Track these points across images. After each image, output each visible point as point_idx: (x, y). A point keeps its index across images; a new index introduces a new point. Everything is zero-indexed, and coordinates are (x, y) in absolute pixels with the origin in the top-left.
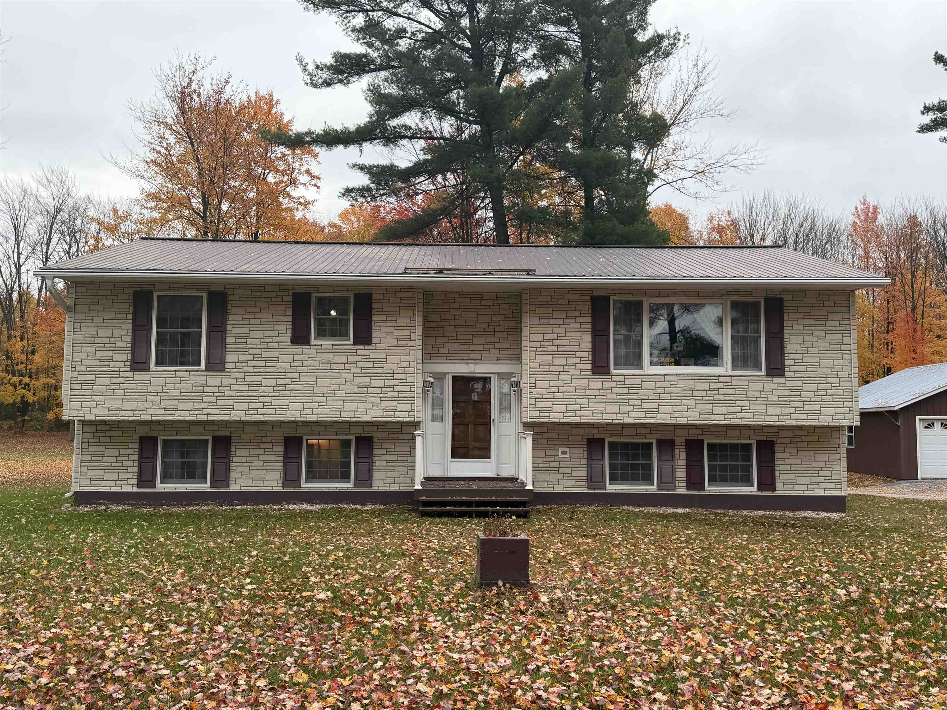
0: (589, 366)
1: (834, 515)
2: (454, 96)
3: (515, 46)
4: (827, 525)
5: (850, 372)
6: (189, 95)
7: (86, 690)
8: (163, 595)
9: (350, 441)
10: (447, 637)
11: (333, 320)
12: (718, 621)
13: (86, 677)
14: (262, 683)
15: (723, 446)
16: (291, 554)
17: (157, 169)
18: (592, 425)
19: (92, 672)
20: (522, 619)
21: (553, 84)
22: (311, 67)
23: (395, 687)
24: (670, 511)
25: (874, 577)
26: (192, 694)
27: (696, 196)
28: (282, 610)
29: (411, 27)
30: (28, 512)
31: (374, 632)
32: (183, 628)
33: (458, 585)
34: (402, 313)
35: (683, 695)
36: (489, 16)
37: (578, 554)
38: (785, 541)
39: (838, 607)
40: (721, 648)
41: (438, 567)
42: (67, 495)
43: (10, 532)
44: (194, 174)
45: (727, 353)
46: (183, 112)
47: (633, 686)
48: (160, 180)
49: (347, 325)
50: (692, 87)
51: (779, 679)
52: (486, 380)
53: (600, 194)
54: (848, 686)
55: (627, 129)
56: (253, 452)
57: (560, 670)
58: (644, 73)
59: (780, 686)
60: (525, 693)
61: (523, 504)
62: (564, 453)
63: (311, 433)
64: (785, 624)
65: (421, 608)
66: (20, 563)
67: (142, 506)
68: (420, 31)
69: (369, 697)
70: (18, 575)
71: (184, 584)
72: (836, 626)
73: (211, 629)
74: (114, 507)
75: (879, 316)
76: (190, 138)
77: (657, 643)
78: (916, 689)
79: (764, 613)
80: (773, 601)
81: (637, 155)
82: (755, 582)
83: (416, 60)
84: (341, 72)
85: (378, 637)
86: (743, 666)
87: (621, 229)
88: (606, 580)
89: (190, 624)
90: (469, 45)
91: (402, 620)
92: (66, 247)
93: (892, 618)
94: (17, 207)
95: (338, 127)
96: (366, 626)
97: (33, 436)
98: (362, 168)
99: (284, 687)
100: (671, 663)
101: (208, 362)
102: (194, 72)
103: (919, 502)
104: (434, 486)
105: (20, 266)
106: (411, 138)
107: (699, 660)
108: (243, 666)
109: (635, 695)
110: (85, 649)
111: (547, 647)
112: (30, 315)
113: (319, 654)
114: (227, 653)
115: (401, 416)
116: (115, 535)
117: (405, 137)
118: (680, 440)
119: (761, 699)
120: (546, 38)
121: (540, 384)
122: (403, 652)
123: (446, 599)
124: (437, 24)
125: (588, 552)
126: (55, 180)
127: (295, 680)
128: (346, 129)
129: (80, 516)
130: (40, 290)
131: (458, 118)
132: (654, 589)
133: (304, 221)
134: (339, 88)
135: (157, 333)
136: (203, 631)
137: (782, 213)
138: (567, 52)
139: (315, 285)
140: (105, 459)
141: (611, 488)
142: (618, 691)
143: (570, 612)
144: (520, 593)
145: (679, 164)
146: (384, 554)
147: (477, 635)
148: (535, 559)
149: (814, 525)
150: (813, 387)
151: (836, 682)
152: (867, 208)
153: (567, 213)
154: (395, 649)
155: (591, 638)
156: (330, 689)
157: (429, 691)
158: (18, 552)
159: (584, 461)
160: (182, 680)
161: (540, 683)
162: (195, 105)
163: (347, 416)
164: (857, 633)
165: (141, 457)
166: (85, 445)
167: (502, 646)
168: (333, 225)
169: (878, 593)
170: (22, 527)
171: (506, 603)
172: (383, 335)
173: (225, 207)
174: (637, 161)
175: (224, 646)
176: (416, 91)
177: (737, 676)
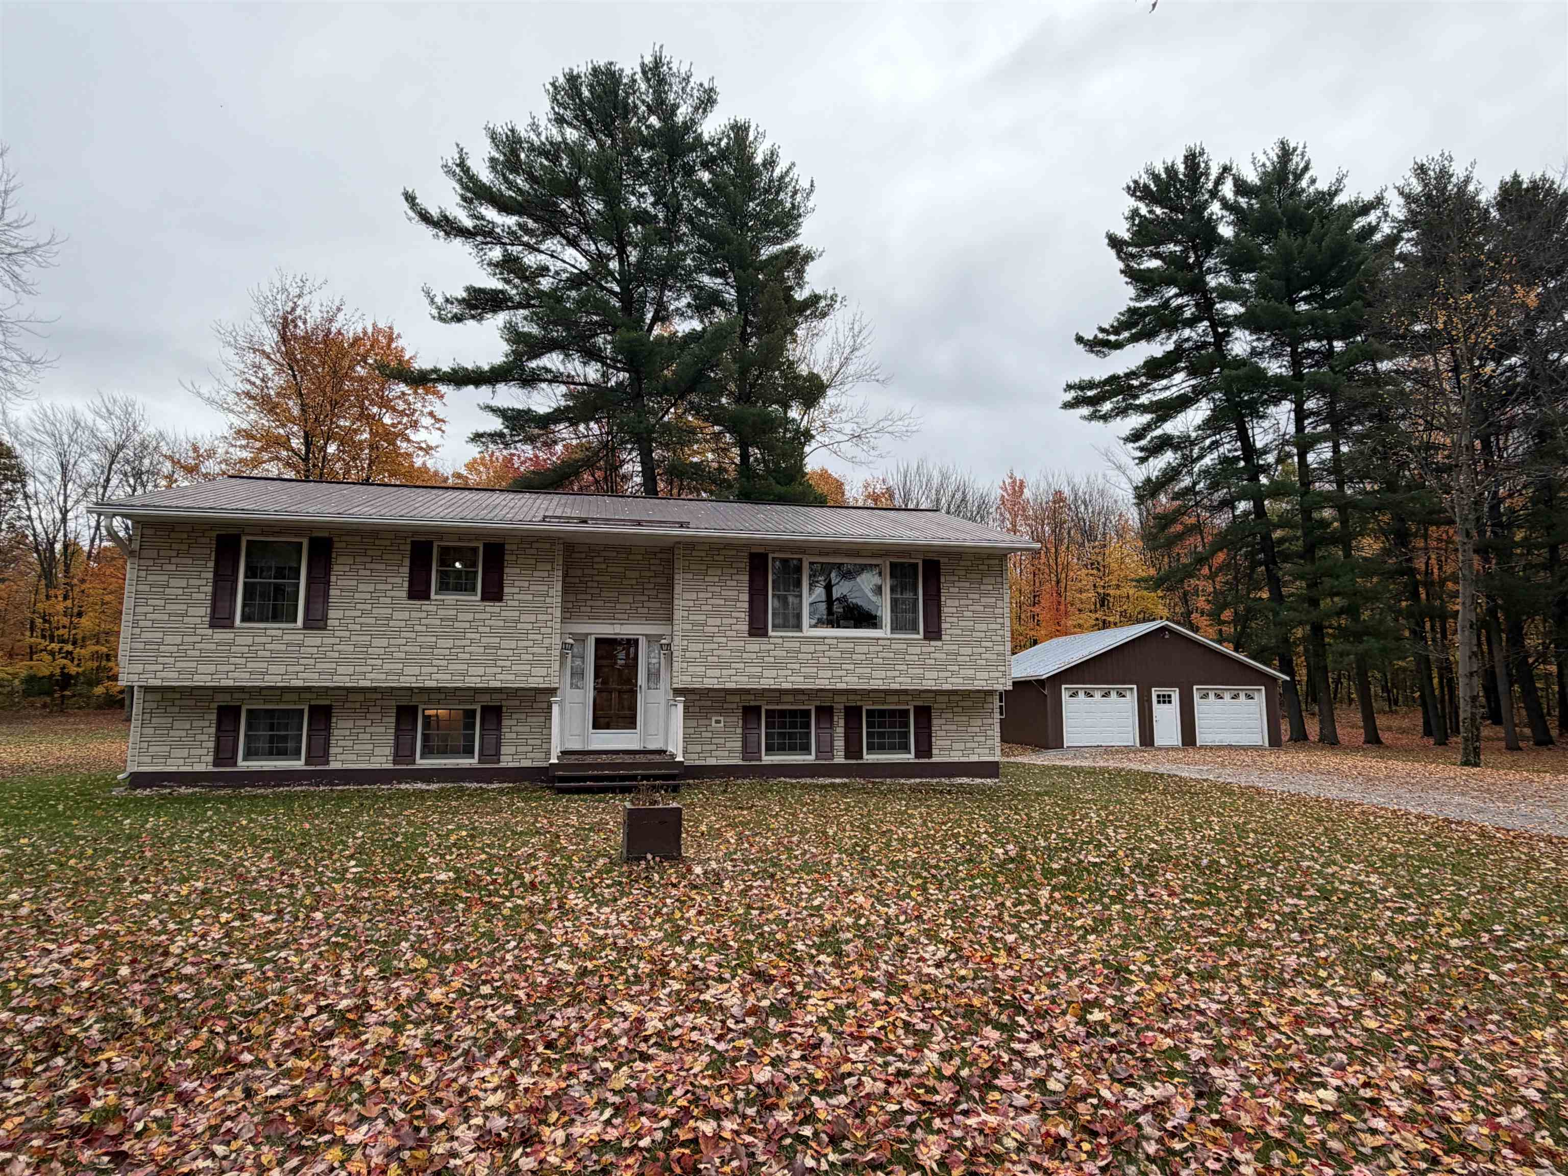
0: (746, 628)
1: (989, 781)
2: (600, 340)
3: (667, 293)
4: (982, 790)
5: (1003, 636)
6: (293, 321)
7: (143, 993)
8: (246, 882)
9: (474, 711)
10: (590, 914)
11: (459, 571)
12: (880, 883)
13: (143, 977)
14: (371, 972)
15: (882, 713)
16: (404, 834)
17: (251, 403)
18: (747, 691)
19: (151, 972)
20: (674, 892)
21: (707, 336)
22: (439, 300)
23: (531, 967)
24: (828, 781)
25: (1029, 836)
26: (282, 989)
27: (852, 460)
28: (395, 893)
29: (554, 265)
30: (67, 797)
31: (506, 912)
32: (271, 917)
33: (601, 861)
34: (540, 566)
35: (848, 956)
36: (640, 261)
37: (733, 826)
38: (942, 806)
39: (997, 865)
40: (884, 910)
41: (578, 844)
42: (120, 776)
43: (41, 820)
44: (296, 412)
45: (886, 615)
46: (284, 339)
47: (796, 950)
48: (253, 416)
49: (475, 578)
50: (848, 350)
51: (943, 936)
52: (632, 643)
53: (754, 451)
54: (1010, 938)
55: (783, 386)
56: (358, 723)
57: (718, 940)
58: (800, 332)
59: (945, 942)
60: (679, 964)
61: (673, 777)
62: (718, 722)
63: (429, 701)
64: (947, 883)
65: (559, 885)
66: (55, 852)
67: (219, 788)
68: (565, 271)
69: (501, 979)
70: (53, 867)
71: (273, 869)
72: (996, 883)
73: (307, 916)
74: (183, 790)
75: (1027, 589)
76: (292, 369)
77: (819, 907)
78: (1075, 938)
79: (925, 874)
80: (933, 862)
81: (794, 413)
82: (915, 844)
83: (559, 300)
84: (475, 307)
85: (511, 917)
86: (907, 925)
87: (779, 489)
88: (764, 850)
89: (280, 912)
90: (617, 289)
91: (539, 899)
92: (129, 490)
93: (1049, 873)
94: (66, 439)
95: (470, 366)
96: (496, 906)
97: (75, 715)
98: (494, 410)
99: (398, 975)
100: (834, 926)
101: (306, 618)
102: (299, 296)
103: (1067, 767)
104: (572, 760)
105: (67, 511)
106: (550, 382)
107: (863, 921)
108: (347, 954)
109: (798, 959)
110: (142, 946)
111: (702, 918)
112: (77, 571)
113: (440, 937)
114: (327, 942)
115: (535, 682)
116: (183, 819)
117: (545, 380)
118: (839, 707)
119: (927, 956)
120: (701, 289)
121: (692, 647)
122: (540, 931)
123: (588, 875)
124: (584, 264)
125: (744, 824)
126: (118, 412)
127: (412, 965)
128: (478, 368)
129: (138, 801)
130: (93, 541)
131: (604, 364)
132: (814, 856)
133: (424, 469)
134: (471, 323)
135: (245, 584)
136: (297, 919)
137: (936, 482)
138: (723, 305)
139: (440, 533)
140: (172, 733)
141: (768, 759)
142: (780, 956)
143: (726, 883)
144: (671, 867)
145: (836, 427)
146: (514, 833)
147: (624, 910)
148: (687, 832)
149: (969, 791)
150: (969, 651)
151: (998, 935)
152: (1014, 482)
153: (721, 469)
154: (531, 928)
155: (749, 907)
156: (454, 973)
157: (572, 969)
158: (52, 841)
159: (739, 731)
160: (270, 974)
161: (696, 953)
162: (300, 332)
163: (473, 682)
164: (1016, 889)
165: (218, 729)
166: (147, 716)
167: (652, 919)
168: (458, 476)
169: (1035, 851)
170: (58, 814)
171: (656, 877)
172: (517, 590)
173: (332, 449)
174: (794, 420)
175: (323, 933)
176: (558, 332)
177: (902, 935)
